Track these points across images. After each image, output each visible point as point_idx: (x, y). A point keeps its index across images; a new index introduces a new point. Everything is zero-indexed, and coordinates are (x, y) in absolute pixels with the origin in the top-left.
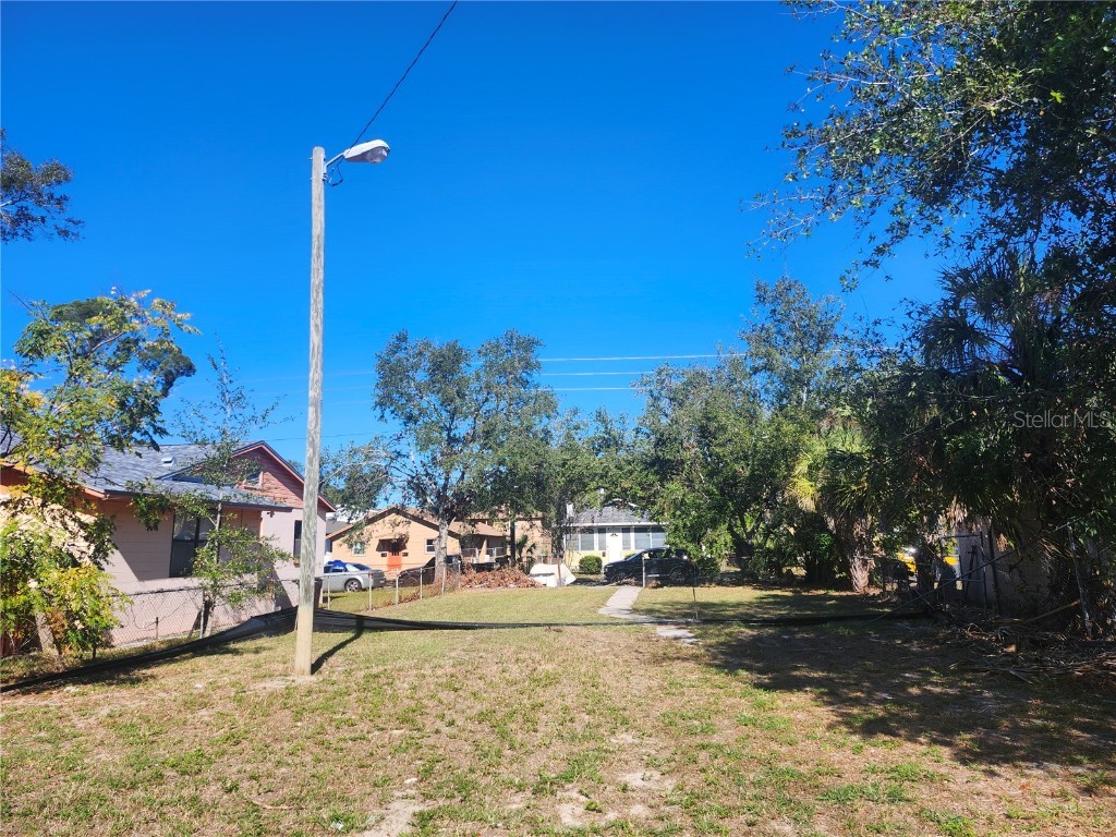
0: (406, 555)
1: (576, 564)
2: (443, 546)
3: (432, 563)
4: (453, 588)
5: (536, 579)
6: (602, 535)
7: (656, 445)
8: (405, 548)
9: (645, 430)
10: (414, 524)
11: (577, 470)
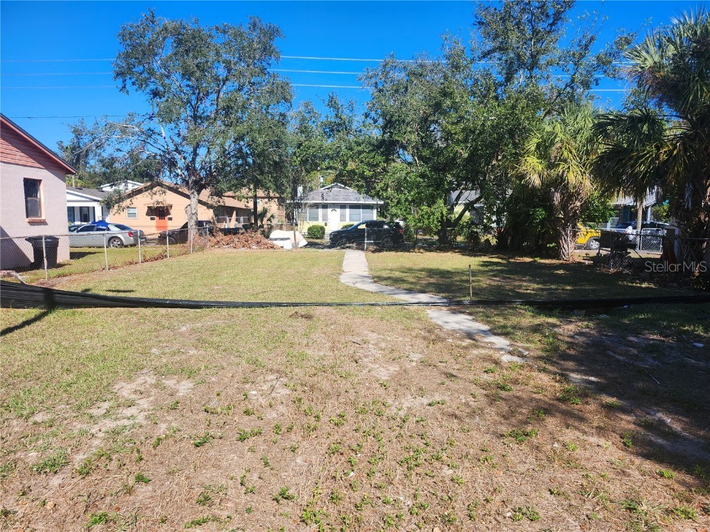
0: (170, 219)
1: (305, 230)
2: (194, 211)
3: (186, 226)
4: (202, 248)
5: (275, 242)
6: (325, 210)
7: (384, 128)
8: (170, 214)
9: (373, 114)
10: (168, 192)
11: (311, 151)
